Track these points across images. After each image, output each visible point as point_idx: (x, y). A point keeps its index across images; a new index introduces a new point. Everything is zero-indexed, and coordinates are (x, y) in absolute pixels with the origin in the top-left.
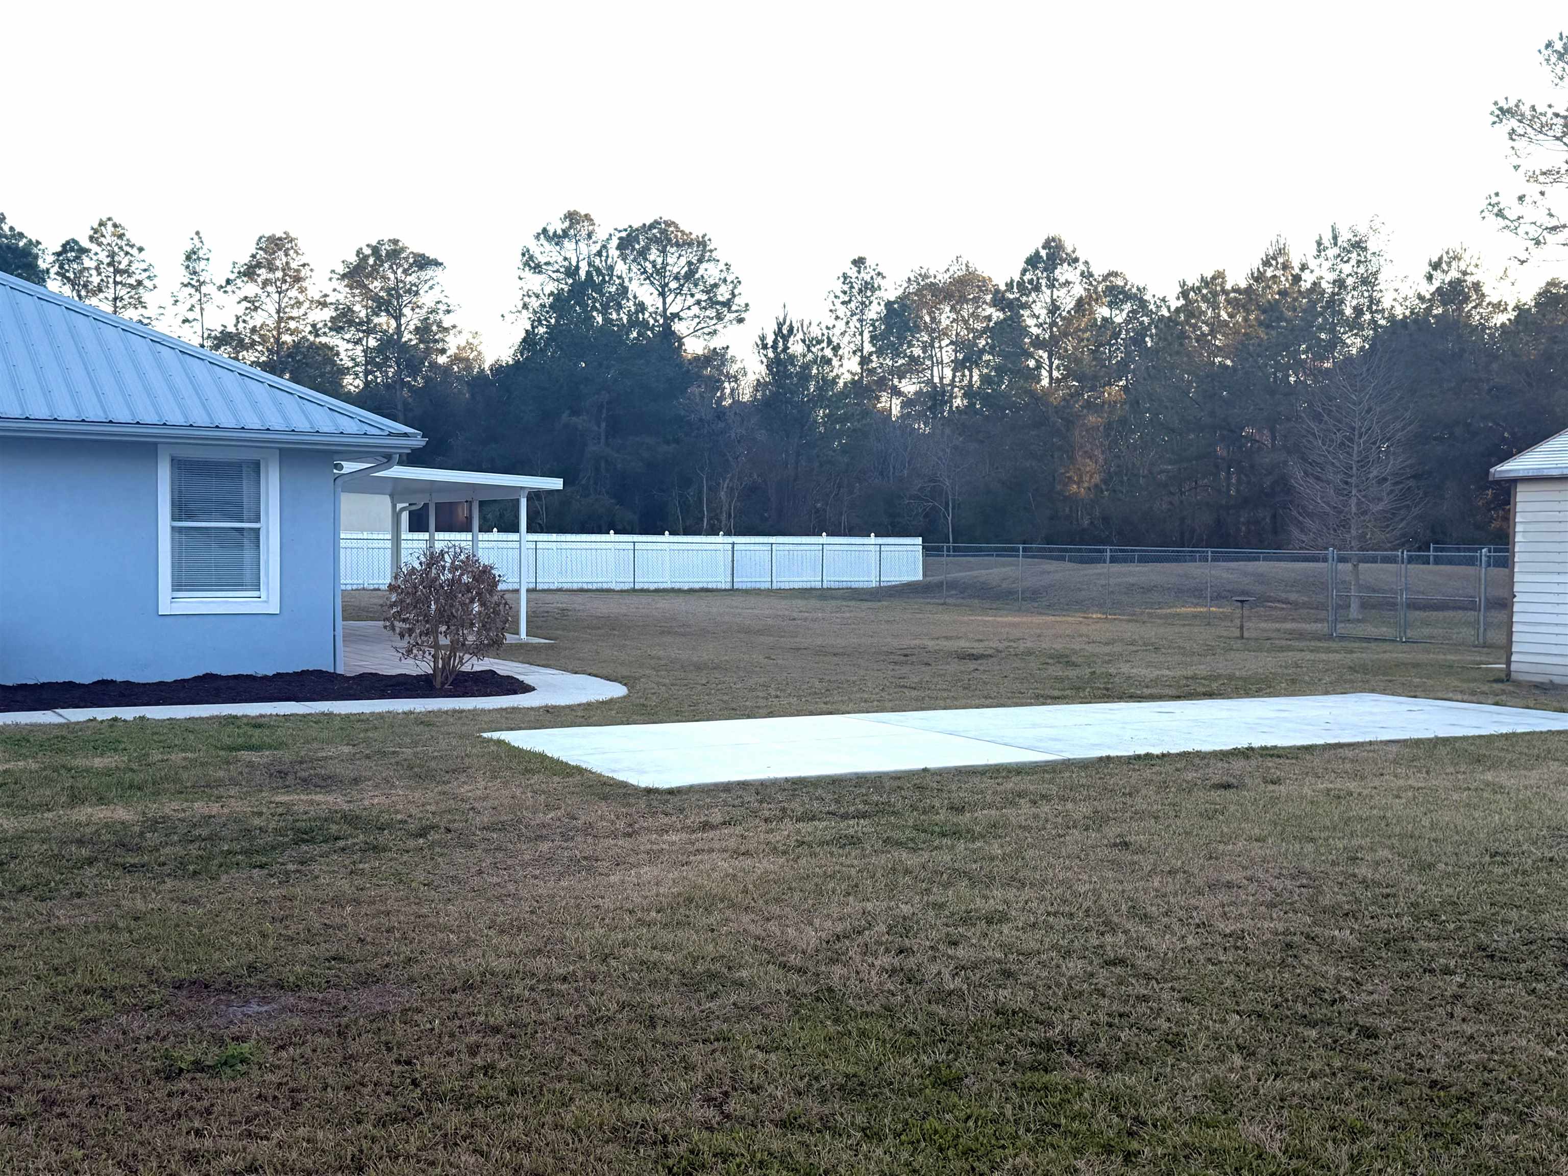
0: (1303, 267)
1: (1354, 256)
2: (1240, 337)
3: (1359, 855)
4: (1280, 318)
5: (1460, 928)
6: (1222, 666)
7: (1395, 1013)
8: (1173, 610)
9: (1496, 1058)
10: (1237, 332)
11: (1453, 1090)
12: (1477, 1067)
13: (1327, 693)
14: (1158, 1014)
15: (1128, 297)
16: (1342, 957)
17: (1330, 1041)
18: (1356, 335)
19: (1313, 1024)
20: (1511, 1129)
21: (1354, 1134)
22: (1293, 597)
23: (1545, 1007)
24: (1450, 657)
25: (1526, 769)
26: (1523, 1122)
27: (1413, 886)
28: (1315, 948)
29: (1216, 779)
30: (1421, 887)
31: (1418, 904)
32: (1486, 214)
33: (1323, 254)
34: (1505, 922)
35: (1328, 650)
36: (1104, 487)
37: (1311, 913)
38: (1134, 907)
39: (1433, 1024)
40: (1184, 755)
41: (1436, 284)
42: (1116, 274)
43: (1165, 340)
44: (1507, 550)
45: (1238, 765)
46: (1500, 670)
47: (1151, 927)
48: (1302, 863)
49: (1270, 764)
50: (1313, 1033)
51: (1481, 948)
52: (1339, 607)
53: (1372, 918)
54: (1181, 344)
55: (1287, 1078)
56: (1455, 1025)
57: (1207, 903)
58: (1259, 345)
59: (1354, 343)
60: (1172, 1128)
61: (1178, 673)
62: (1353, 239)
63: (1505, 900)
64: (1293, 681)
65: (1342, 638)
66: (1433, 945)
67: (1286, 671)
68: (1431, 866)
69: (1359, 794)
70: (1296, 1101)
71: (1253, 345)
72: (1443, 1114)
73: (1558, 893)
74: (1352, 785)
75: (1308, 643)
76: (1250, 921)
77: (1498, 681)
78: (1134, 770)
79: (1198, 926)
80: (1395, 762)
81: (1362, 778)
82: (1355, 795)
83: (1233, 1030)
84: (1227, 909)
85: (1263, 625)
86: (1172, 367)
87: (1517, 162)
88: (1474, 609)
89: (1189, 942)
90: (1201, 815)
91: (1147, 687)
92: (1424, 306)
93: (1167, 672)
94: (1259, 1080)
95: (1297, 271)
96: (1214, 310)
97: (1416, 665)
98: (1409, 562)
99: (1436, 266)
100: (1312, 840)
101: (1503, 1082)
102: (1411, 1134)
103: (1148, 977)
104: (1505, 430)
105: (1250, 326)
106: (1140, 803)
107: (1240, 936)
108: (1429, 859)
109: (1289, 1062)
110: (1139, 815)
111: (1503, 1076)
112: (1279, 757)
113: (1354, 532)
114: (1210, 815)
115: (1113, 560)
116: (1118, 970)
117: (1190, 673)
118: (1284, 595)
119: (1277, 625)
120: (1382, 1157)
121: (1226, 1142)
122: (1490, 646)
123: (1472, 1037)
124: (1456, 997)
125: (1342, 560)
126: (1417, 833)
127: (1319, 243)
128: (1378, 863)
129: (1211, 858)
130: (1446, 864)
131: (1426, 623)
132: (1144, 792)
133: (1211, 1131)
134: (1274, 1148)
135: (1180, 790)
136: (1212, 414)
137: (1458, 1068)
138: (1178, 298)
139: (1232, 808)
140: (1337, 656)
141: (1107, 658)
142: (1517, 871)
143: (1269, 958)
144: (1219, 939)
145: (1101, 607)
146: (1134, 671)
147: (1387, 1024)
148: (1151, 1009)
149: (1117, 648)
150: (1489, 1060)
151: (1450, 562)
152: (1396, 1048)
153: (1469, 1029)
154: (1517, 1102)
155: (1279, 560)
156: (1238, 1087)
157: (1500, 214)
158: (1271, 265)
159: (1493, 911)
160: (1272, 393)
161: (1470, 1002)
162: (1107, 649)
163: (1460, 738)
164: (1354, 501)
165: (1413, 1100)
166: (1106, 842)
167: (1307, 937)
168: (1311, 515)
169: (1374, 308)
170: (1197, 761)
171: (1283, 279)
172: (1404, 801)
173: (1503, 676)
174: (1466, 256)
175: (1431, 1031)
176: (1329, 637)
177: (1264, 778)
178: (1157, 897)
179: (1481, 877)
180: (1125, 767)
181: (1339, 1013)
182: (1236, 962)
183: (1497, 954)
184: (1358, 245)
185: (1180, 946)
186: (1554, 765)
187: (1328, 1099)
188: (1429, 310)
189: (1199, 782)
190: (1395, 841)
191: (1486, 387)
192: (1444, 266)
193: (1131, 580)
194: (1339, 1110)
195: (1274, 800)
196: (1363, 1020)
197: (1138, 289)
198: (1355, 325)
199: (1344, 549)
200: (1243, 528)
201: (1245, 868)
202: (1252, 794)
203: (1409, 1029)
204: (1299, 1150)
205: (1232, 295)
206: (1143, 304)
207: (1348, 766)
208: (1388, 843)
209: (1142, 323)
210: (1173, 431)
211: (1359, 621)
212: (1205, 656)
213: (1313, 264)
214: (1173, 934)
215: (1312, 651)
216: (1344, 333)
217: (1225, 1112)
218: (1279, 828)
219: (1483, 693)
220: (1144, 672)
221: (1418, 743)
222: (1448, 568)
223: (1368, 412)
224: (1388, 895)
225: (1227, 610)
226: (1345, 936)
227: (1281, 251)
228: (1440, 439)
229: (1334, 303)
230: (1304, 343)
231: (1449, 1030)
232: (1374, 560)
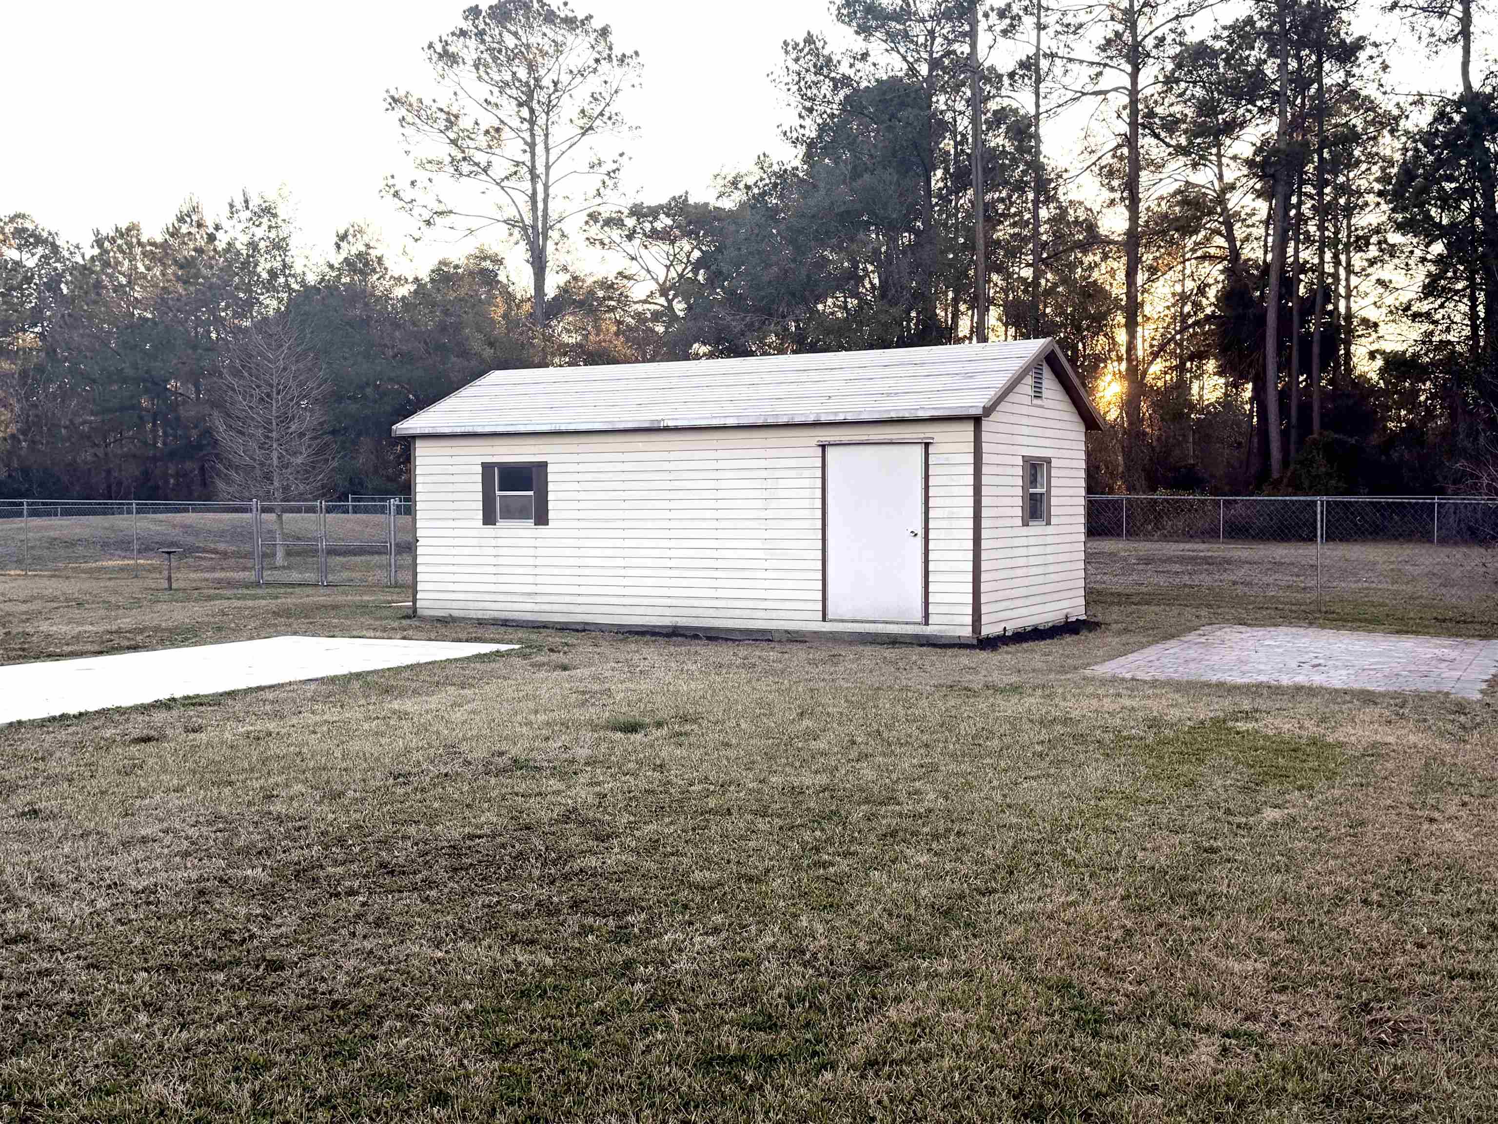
0: (217, 228)
1: (265, 220)
2: (159, 291)
3: (275, 793)
4: (197, 276)
5: (365, 849)
6: (149, 618)
7: (302, 941)
8: (99, 564)
9: (392, 967)
10: (156, 286)
11: (351, 1007)
12: (375, 980)
13: (251, 638)
14: (61, 986)
15: (39, 240)
16: (254, 895)
17: (237, 981)
18: (273, 297)
19: (220, 968)
20: (403, 1033)
21: (257, 1069)
22: (222, 547)
23: (436, 911)
24: (366, 598)
25: (427, 695)
26: (414, 1024)
27: (324, 816)
28: (227, 890)
29: (136, 733)
30: (331, 816)
31: (327, 832)
32: (383, 193)
33: (236, 216)
34: (405, 838)
35: (255, 597)
36: (21, 437)
37: (225, 855)
38: (41, 878)
39: (337, 946)
40: (103, 713)
41: (344, 254)
42: (24, 217)
43: (81, 288)
44: (409, 500)
45: (159, 717)
46: (408, 607)
47: (58, 896)
48: (218, 807)
49: (192, 713)
50: (221, 977)
51: (383, 865)
52: (264, 555)
53: (284, 852)
54: (98, 294)
55: (193, 1027)
56: (357, 943)
57: (121, 863)
58: (178, 300)
59: (271, 304)
60: (68, 1103)
61: (100, 628)
62: (264, 206)
63: (405, 817)
64: (219, 629)
65: (268, 584)
66: (340, 870)
67: (213, 620)
68: (341, 794)
69: (278, 734)
70: (201, 1048)
71: (172, 299)
72: (342, 1033)
73: (450, 804)
74: (272, 726)
75: (235, 591)
76: (163, 874)
77: (408, 617)
78: (48, 733)
79: (109, 887)
80: (312, 699)
81: (282, 718)
82: (274, 735)
83: (140, 989)
84: (140, 865)
85: (193, 575)
86: (91, 317)
87: (408, 148)
88: (386, 553)
89: (98, 906)
90: (119, 772)
91: (68, 644)
92: (334, 274)
93: (90, 628)
94: (165, 1035)
95: (211, 230)
96: (130, 261)
97: (335, 607)
98: (328, 512)
99: (343, 237)
100: (231, 783)
101: (397, 990)
102: (311, 1058)
103: (52, 949)
104: (410, 392)
105: (168, 281)
106: (53, 767)
107: (152, 890)
108: (340, 788)
109: (196, 1010)
110: (52, 780)
111: (398, 984)
112: (201, 704)
113: (276, 484)
114: (129, 770)
115: (34, 513)
116: (20, 947)
117: (114, 628)
118: (212, 546)
119: (207, 575)
120: (282, 1087)
121: (128, 1106)
122: (401, 586)
123: (371, 952)
124: (358, 916)
125: (264, 510)
126: (329, 765)
127: (231, 206)
128: (292, 799)
129: (127, 815)
130: (355, 791)
131: (344, 567)
132: (58, 754)
133: (111, 1099)
134: (177, 1102)
135: (98, 748)
136: (135, 366)
137: (357, 985)
138: (93, 247)
139: (151, 761)
140: (264, 602)
141: (24, 617)
142: (416, 789)
143: (180, 909)
144: (130, 897)
145: (19, 562)
146: (54, 628)
147: (293, 954)
148: (54, 982)
149: (36, 606)
150: (386, 971)
151: (366, 510)
152: (301, 976)
153: (368, 945)
154: (409, 1006)
155: (208, 511)
156: (142, 1046)
157: (396, 194)
158: (186, 222)
159: (395, 829)
160: (195, 348)
161: (371, 919)
162: (24, 607)
163: (372, 672)
164: (275, 455)
165: (315, 1024)
166: (12, 812)
167: (221, 880)
168: (237, 468)
169: (287, 272)
170: (116, 717)
171: (198, 236)
172: (319, 735)
173: (410, 612)
174: (369, 231)
175: (335, 953)
176: (258, 585)
177: (186, 727)
178: (66, 863)
179: (386, 798)
180: (38, 730)
181: (248, 951)
182: (147, 918)
183: (397, 869)
184: (268, 211)
185: (88, 910)
186: (451, 690)
187: (233, 1040)
188: (339, 277)
189: (118, 738)
190: (309, 775)
191: (390, 353)
192: (350, 238)
193: (52, 534)
194: (243, 1049)
195: (194, 748)
196: (271, 954)
197: (50, 234)
198: (270, 286)
199: (269, 500)
200: (172, 481)
201: (161, 820)
202: (172, 745)
203: (314, 955)
204: (202, 1099)
205: (148, 248)
206: (55, 248)
207: (268, 707)
208: (302, 777)
209: (56, 269)
210: (94, 381)
211: (284, 567)
212: (131, 609)
213: (226, 224)
214: (82, 899)
215: (239, 599)
216: (262, 294)
217: (127, 1076)
218: (198, 776)
219: (393, 629)
220: (64, 629)
221: (333, 680)
222: (364, 516)
223: (285, 369)
224: (300, 828)
225: (155, 562)
226: (256, 873)
227: (195, 209)
228: (353, 398)
229: (248, 265)
230: (223, 300)
231: (351, 948)
232: (298, 510)
